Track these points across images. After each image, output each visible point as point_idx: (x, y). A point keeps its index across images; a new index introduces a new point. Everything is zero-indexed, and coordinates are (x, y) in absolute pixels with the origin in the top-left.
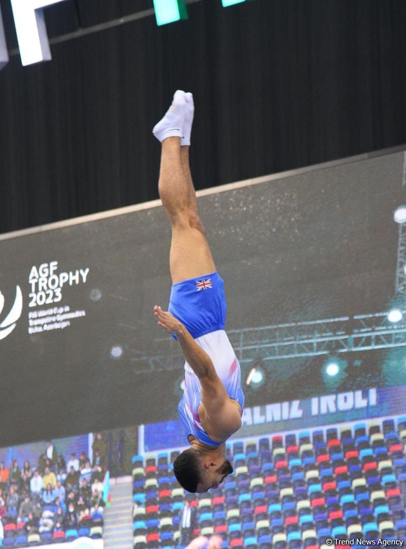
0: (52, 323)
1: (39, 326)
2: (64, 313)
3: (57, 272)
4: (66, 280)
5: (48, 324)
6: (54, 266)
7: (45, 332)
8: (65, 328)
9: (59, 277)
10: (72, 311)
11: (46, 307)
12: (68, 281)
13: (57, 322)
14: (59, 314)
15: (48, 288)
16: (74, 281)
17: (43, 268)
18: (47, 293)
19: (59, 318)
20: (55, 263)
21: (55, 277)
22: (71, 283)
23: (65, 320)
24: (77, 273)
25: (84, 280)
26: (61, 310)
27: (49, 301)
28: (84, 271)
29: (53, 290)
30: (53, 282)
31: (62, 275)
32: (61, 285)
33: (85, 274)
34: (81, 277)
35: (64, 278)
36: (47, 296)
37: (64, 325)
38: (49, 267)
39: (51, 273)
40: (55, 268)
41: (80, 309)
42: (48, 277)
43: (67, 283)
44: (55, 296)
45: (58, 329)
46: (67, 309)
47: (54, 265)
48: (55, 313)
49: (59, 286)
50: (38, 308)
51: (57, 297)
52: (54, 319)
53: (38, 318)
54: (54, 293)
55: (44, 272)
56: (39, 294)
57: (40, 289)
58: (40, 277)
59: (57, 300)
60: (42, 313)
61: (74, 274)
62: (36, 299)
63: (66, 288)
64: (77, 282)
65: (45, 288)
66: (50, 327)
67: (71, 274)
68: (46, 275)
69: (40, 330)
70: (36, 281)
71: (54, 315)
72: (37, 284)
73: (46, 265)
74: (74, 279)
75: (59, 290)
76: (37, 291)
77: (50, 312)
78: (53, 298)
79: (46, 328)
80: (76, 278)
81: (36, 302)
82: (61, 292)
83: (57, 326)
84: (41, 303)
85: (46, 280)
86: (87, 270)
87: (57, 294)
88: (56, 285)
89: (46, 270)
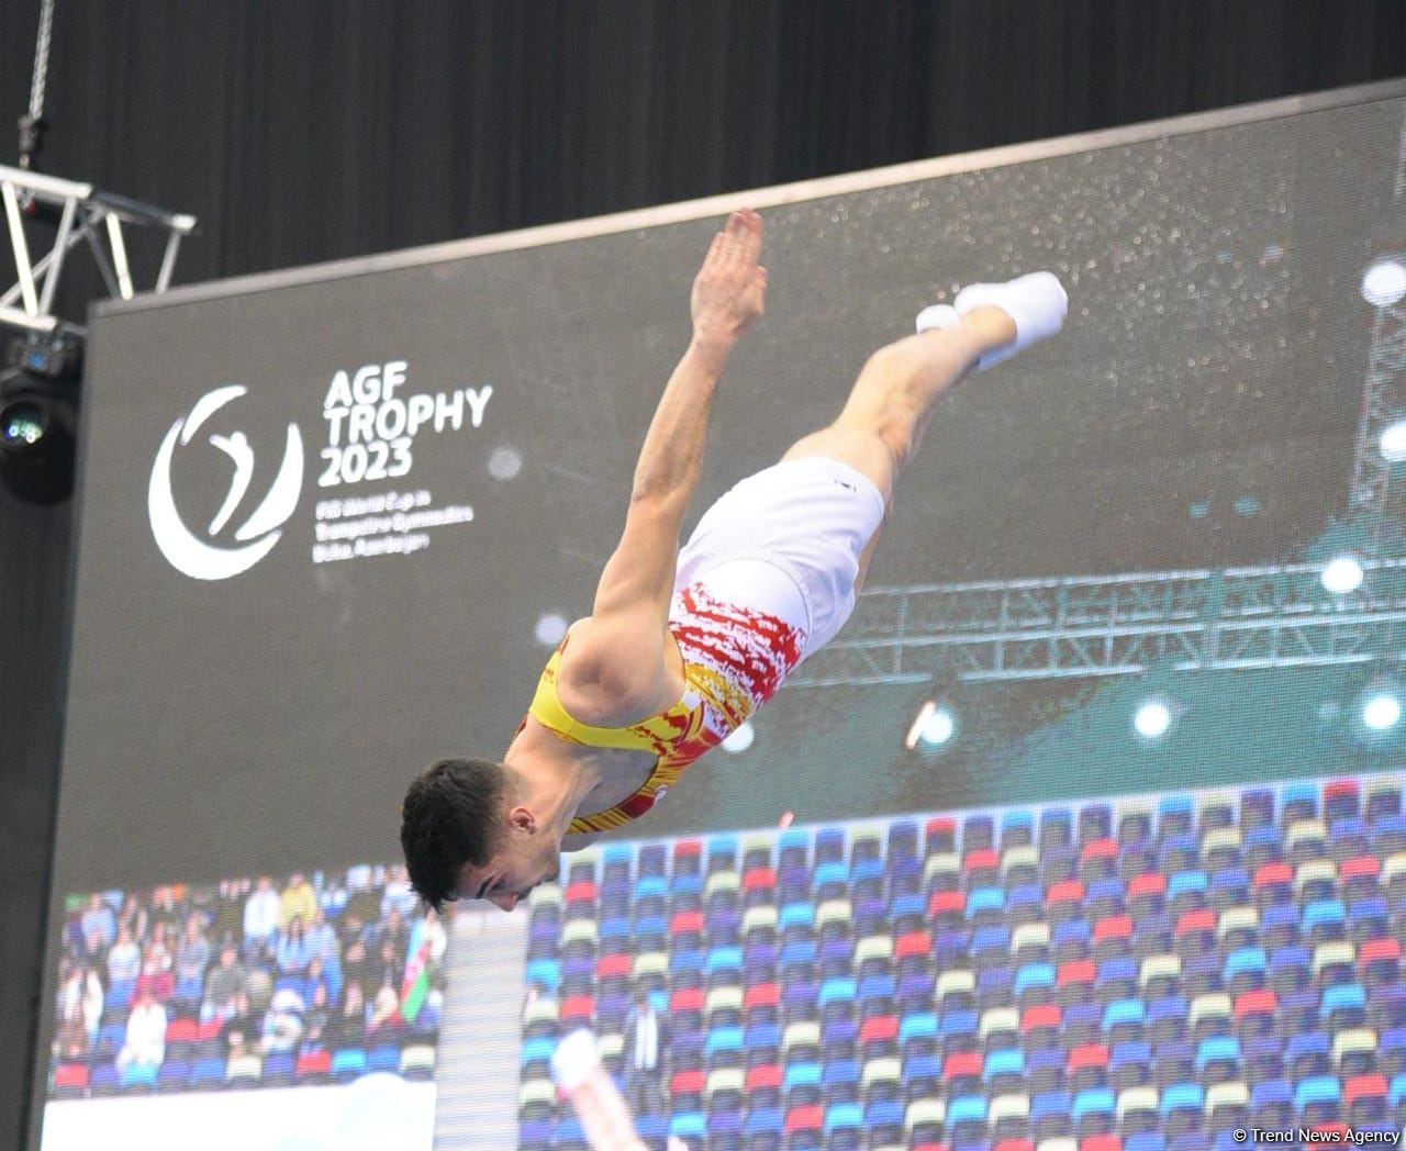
0: (379, 536)
1: (343, 541)
2: (414, 510)
3: (402, 393)
4: (426, 415)
5: (369, 538)
6: (397, 373)
7: (360, 560)
8: (415, 553)
9: (406, 404)
10: (437, 504)
11: (366, 489)
12: (431, 421)
13: (394, 533)
14: (400, 510)
15: (376, 437)
16: (448, 420)
17: (367, 378)
18: (373, 447)
19: (401, 523)
20: (402, 366)
21: (397, 405)
22: (439, 425)
23: (415, 531)
24: (458, 396)
25: (477, 419)
26: (407, 501)
27: (377, 472)
28: (478, 391)
29: (388, 442)
30: (391, 419)
31: (416, 401)
32: (413, 430)
33: (479, 400)
34: (467, 410)
35: (421, 408)
36: (372, 457)
37: (412, 544)
38: (380, 377)
39: (388, 393)
40: (401, 380)
41: (459, 502)
42: (378, 404)
43: (428, 425)
44: (392, 461)
45: (395, 554)
46: (424, 498)
47: (395, 372)
48: (389, 508)
49: (404, 433)
50: (343, 491)
51: (398, 463)
52: (385, 525)
53: (342, 519)
54: (392, 451)
55: (367, 391)
56: (350, 452)
57: (353, 436)
58: (355, 402)
59: (397, 471)
60: (354, 507)
61: (450, 401)
62: (340, 467)
63: (426, 440)
64: (456, 423)
65: (368, 435)
66: (374, 549)
67: (442, 398)
68: (374, 398)
69: (343, 553)
70: (343, 412)
71: (385, 514)
72: (345, 422)
73: (374, 370)
74: (448, 414)
75: (407, 442)
76: (344, 443)
77: (378, 503)
78: (386, 466)
79: (363, 548)
80: (456, 412)
81: (339, 474)
82: (411, 449)
83: (391, 546)
84: (352, 478)
85: (370, 412)
86: (487, 392)
87: (398, 455)
88: (399, 428)
89: (374, 384)
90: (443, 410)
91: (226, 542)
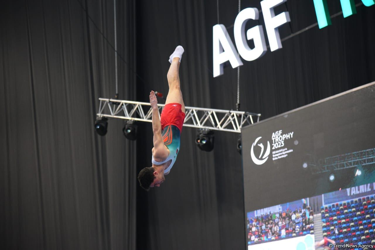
0: (281, 155)
1: (276, 157)
2: (285, 151)
3: (282, 135)
4: (285, 137)
5: (280, 156)
7: (279, 159)
8: (286, 157)
9: (282, 136)
10: (288, 150)
11: (278, 149)
12: (286, 138)
13: (283, 155)
14: (283, 151)
15: (279, 141)
16: (288, 137)
18: (279, 143)
19: (284, 153)
20: (281, 131)
22: (287, 138)
23: (286, 154)
24: (289, 134)
25: (292, 137)
26: (284, 150)
27: (280, 146)
28: (292, 133)
29: (281, 142)
30: (281, 139)
31: (284, 135)
32: (284, 139)
33: (292, 134)
34: (290, 136)
35: (284, 136)
36: (279, 144)
37: (285, 156)
38: (279, 133)
39: (280, 135)
40: (281, 133)
41: (291, 149)
42: (279, 137)
43: (285, 139)
44: (282, 144)
45: (283, 158)
46: (286, 149)
47: (280, 132)
48: (282, 151)
49: (283, 140)
50: (276, 150)
52: (281, 154)
53: (276, 154)
54: (281, 143)
55: (277, 135)
56: (276, 144)
57: (276, 142)
58: (276, 137)
60: (277, 152)
61: (288, 135)
62: (275, 146)
63: (286, 141)
64: (289, 138)
65: (278, 141)
67: (287, 134)
68: (278, 136)
69: (276, 158)
70: (274, 138)
71: (281, 152)
72: (275, 140)
73: (277, 132)
75: (283, 141)
76: (275, 143)
77: (280, 151)
78: (281, 145)
79: (279, 157)
80: (289, 136)
81: (275, 147)
82: (284, 142)
83: (283, 156)
84: (276, 147)
85: (278, 138)
86: (293, 133)
87: (282, 143)
88: (282, 139)
89: (278, 134)
90: (287, 136)
91: (261, 159)
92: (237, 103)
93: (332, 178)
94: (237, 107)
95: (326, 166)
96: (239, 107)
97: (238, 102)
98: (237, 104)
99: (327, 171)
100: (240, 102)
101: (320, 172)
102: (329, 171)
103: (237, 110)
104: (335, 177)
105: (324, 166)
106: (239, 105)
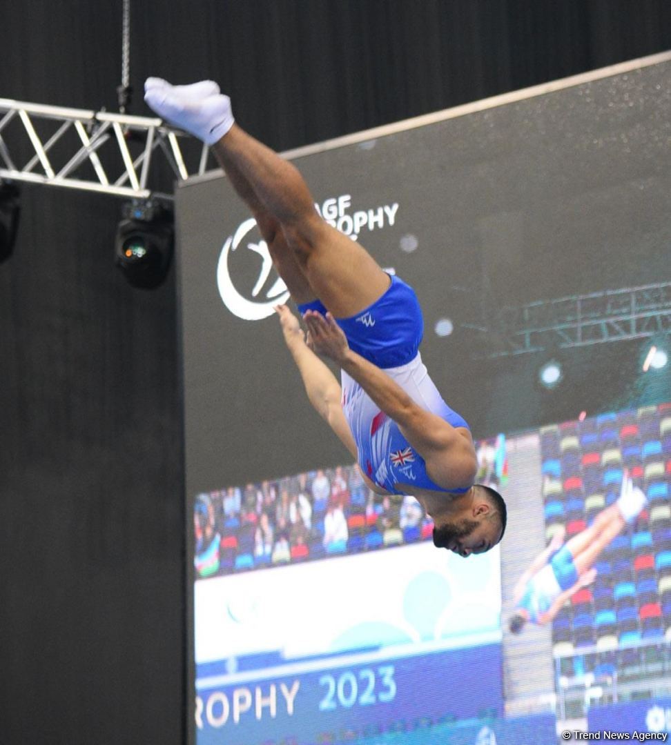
3: (350, 212)
4: (364, 222)
6: (345, 202)
9: (352, 217)
12: (367, 225)
16: (376, 224)
17: (330, 206)
20: (347, 197)
21: (347, 218)
22: (371, 227)
24: (380, 211)
25: (392, 221)
28: (391, 207)
30: (345, 226)
31: (358, 215)
32: (357, 230)
33: (392, 212)
34: (386, 217)
35: (361, 219)
38: (337, 204)
39: (342, 212)
40: (348, 205)
41: (388, 265)
42: (337, 219)
43: (365, 228)
49: (353, 233)
55: (330, 212)
61: (376, 213)
64: (381, 225)
67: (371, 212)
68: (334, 215)
73: (333, 201)
74: (375, 220)
80: (380, 219)
86: (396, 207)
88: (349, 231)
89: (334, 209)
90: (372, 219)
91: (262, 298)
92: (120, 83)
93: (551, 375)
94: (122, 99)
95: (527, 332)
96: (129, 101)
97: (125, 80)
98: (121, 90)
99: (533, 350)
100: (130, 80)
101: (504, 354)
102: (542, 349)
103: (122, 110)
104: (564, 370)
105: (521, 333)
106: (129, 90)
